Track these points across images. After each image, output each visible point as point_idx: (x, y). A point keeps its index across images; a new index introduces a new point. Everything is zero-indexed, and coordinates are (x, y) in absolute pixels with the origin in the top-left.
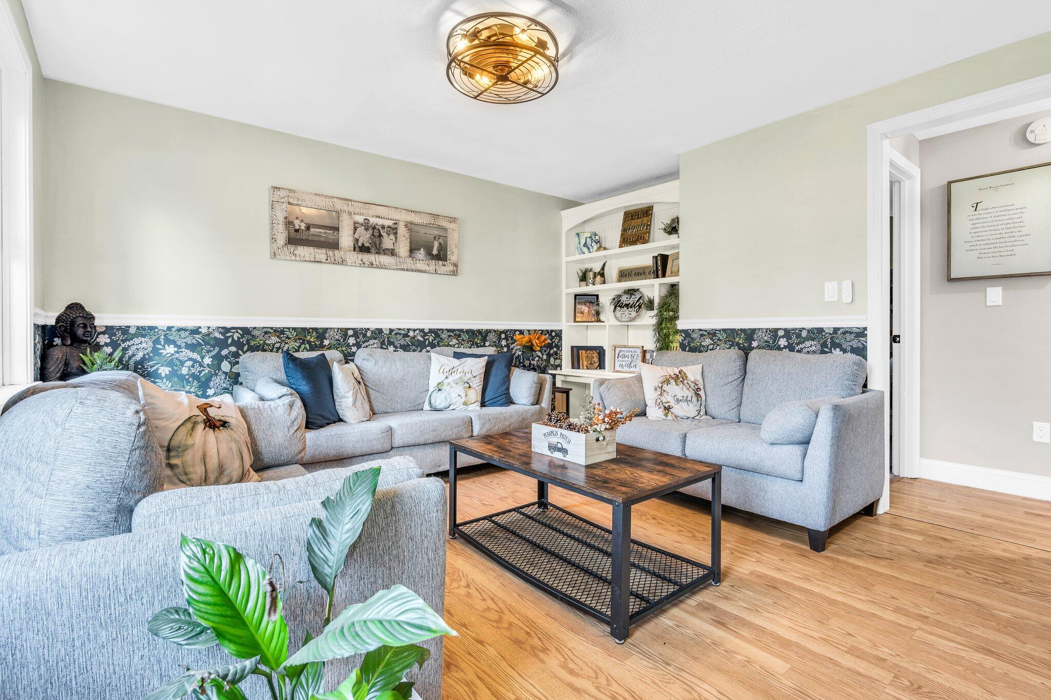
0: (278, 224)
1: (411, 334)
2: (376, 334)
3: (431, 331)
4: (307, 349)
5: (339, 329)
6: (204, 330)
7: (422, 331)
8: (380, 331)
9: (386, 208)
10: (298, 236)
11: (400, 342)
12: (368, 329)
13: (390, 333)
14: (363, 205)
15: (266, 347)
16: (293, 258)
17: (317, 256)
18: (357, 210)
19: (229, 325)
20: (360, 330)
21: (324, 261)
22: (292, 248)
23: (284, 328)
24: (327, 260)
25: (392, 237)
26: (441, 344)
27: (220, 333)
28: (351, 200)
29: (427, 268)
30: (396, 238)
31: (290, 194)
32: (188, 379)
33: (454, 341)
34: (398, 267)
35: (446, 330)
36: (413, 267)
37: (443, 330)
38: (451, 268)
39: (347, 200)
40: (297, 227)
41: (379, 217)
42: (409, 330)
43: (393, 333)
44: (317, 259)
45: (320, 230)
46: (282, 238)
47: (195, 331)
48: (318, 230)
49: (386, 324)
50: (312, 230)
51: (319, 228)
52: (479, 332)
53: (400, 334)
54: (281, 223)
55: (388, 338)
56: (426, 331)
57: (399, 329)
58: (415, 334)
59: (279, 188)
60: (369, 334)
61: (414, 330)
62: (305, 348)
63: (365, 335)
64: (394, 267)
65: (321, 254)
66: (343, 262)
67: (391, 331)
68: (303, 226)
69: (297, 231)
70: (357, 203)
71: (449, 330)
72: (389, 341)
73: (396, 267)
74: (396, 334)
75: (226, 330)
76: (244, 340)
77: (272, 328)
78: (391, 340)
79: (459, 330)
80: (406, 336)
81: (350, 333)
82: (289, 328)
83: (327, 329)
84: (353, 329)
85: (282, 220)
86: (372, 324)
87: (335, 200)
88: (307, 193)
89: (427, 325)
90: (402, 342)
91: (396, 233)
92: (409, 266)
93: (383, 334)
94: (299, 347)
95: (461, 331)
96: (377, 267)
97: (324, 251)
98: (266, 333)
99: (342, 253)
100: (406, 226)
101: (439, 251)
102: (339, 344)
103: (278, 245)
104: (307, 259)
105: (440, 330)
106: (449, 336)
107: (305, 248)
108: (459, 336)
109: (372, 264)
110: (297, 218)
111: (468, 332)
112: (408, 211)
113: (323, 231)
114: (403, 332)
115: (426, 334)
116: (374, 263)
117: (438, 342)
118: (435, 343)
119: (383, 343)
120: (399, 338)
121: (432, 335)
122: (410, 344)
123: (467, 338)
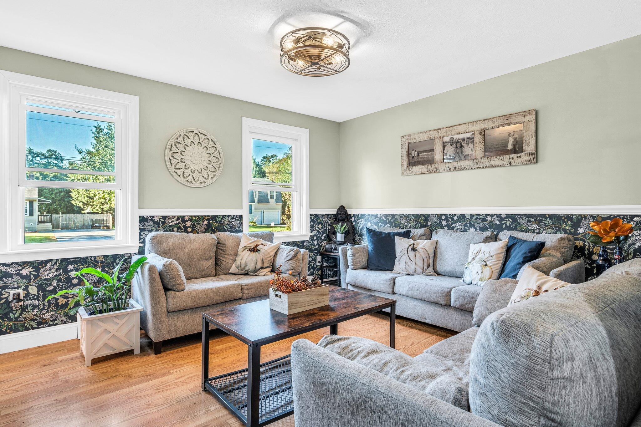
0: (404, 156)
1: (489, 219)
2: (460, 218)
3: (508, 216)
5: (436, 214)
6: (379, 216)
7: (499, 216)
8: (463, 216)
9: (464, 125)
10: (414, 160)
11: (479, 225)
12: (455, 215)
13: (471, 218)
14: (448, 129)
15: (401, 225)
16: (411, 174)
17: (423, 170)
18: (444, 134)
19: (387, 213)
20: (449, 216)
21: (426, 172)
22: (410, 168)
23: (409, 214)
24: (428, 171)
25: (471, 145)
26: (519, 228)
27: (384, 217)
28: (440, 129)
29: (501, 163)
30: (473, 145)
31: (409, 138)
33: (534, 226)
34: (475, 167)
35: (525, 215)
36: (488, 164)
37: (521, 215)
38: (527, 158)
39: (438, 129)
40: (413, 155)
41: (459, 133)
42: (487, 215)
43: (474, 218)
44: (423, 172)
45: (425, 154)
46: (406, 164)
47: (376, 216)
48: (423, 154)
49: (467, 211)
50: (420, 155)
51: (424, 153)
52: (569, 217)
53: (479, 219)
54: (405, 155)
55: (469, 221)
56: (503, 216)
57: (479, 215)
58: (493, 219)
59: (404, 136)
60: (455, 218)
61: (492, 216)
62: (418, 226)
63: (453, 219)
64: (472, 167)
65: (424, 168)
66: (437, 171)
67: (472, 216)
68: (416, 153)
69: (413, 157)
70: (445, 129)
71: (527, 216)
72: (470, 224)
73: (473, 167)
74: (476, 219)
75: (386, 216)
76: (393, 221)
77: (403, 214)
78: (472, 223)
79: (539, 216)
80: (484, 220)
81: (443, 217)
82: (411, 215)
83: (430, 215)
84: (445, 215)
85: (405, 154)
86: (458, 211)
87: (431, 132)
88: (416, 134)
89: (504, 211)
90: (481, 225)
91: (473, 142)
92: (484, 164)
93: (465, 219)
95: (544, 216)
96: (459, 170)
97: (426, 166)
98: (401, 217)
99: (436, 165)
100: (481, 133)
101: (514, 145)
102: (437, 225)
103: (404, 168)
104: (418, 173)
105: (518, 215)
106: (528, 221)
107: (417, 166)
108: (541, 221)
109: (455, 168)
110: (413, 150)
111: (551, 217)
112: (482, 121)
113: (426, 154)
114: (481, 217)
115: (503, 219)
116: (457, 167)
117: (516, 227)
118: (512, 227)
119: (465, 225)
120: (478, 222)
121: (509, 220)
122: (487, 226)
123: (551, 223)
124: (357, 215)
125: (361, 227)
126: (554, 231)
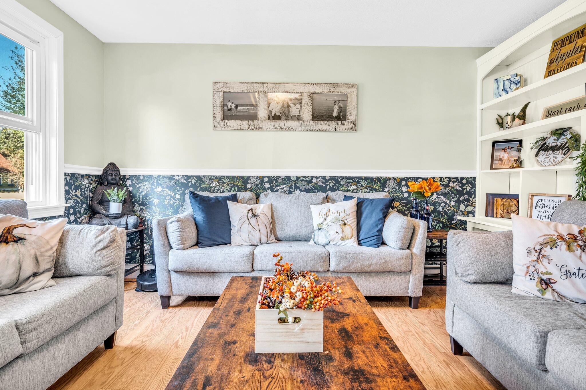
0: (217, 107)
1: (314, 180)
2: (285, 180)
3: (332, 178)
4: (236, 191)
5: (257, 176)
6: (176, 178)
7: (324, 178)
8: (289, 178)
9: (292, 84)
10: (231, 113)
11: (304, 187)
12: (280, 177)
13: (297, 180)
14: (274, 85)
15: (210, 189)
16: (226, 128)
17: (242, 126)
18: (270, 90)
19: (189, 174)
20: (273, 178)
21: (247, 129)
22: (225, 122)
23: (221, 176)
24: (249, 128)
25: (298, 106)
26: (341, 189)
27: (185, 179)
28: (266, 83)
29: (328, 128)
30: (301, 107)
31: (224, 86)
32: (168, 207)
33: (353, 187)
34: (302, 129)
35: (346, 177)
36: (315, 128)
37: (342, 177)
38: (350, 126)
39: (263, 83)
40: (229, 107)
41: (287, 92)
42: (312, 177)
43: (299, 180)
44: (242, 128)
45: (245, 108)
46: (219, 116)
47: (172, 178)
48: (243, 108)
49: (293, 173)
50: (239, 108)
51: (243, 106)
52: (379, 179)
53: (305, 181)
54: (219, 106)
55: (295, 184)
56: (327, 178)
57: (304, 177)
58: (318, 181)
59: (217, 83)
60: (280, 180)
61: (317, 178)
62: (235, 190)
63: (277, 182)
64: (300, 129)
65: (245, 124)
66: (260, 128)
67: (297, 178)
68: (233, 106)
69: (229, 110)
70: (270, 84)
71: (348, 178)
72: (295, 186)
73: (301, 129)
74: (302, 181)
75: (187, 178)
76: (198, 184)
77: (214, 176)
78: (298, 185)
79: (357, 178)
80: (310, 182)
81: (266, 179)
82: (224, 176)
83: (250, 177)
84: (268, 177)
85: (219, 104)
86: (283, 173)
87: (254, 85)
88: (235, 83)
89: (328, 173)
90: (307, 187)
91: (301, 103)
92: (312, 127)
93: (291, 181)
94: (231, 189)
95: (360, 178)
96: (286, 130)
97: (247, 122)
98: (210, 179)
99: (259, 122)
100: (309, 96)
101: (339, 113)
102: (258, 188)
103: (217, 121)
104: (236, 128)
105: (340, 177)
106: (349, 183)
107: (234, 121)
108: (358, 182)
109: (282, 128)
110: (229, 101)
111: (366, 179)
112: (311, 84)
113: (246, 108)
114: (307, 179)
115: (327, 181)
116: (284, 127)
117: (338, 188)
118: (335, 188)
119: (291, 187)
120: (304, 184)
121: (332, 182)
122: (313, 188)
123: (366, 184)
124: (138, 177)
125: (144, 193)
126: (368, 191)
